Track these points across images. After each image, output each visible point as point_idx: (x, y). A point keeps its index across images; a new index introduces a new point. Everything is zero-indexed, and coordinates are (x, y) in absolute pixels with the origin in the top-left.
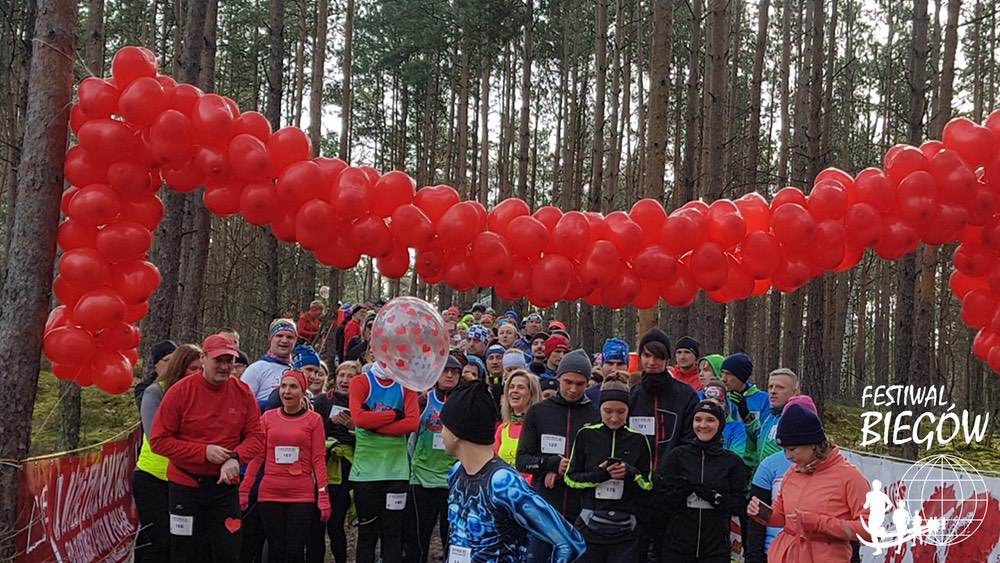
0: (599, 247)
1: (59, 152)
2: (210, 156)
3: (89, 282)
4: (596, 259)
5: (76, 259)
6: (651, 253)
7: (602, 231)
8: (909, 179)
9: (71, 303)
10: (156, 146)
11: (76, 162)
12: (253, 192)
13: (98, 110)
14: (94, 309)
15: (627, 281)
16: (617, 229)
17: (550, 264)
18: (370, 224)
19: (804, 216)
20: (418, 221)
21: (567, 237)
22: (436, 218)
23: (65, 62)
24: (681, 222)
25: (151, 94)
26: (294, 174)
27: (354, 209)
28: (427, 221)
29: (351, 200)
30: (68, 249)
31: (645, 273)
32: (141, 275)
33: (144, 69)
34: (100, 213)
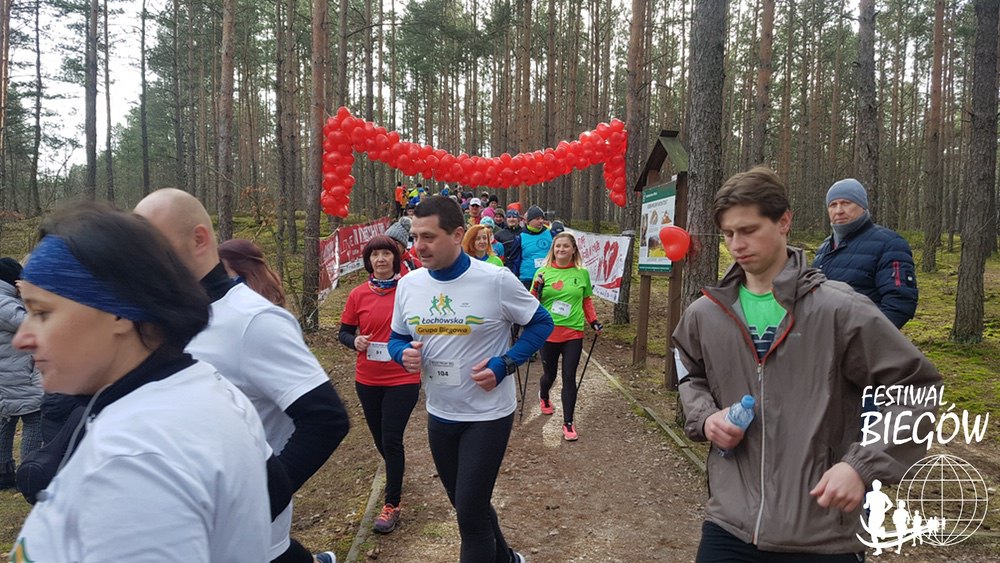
0: (490, 169)
1: (322, 142)
2: (370, 141)
3: (334, 183)
4: (489, 173)
5: (330, 175)
6: (506, 170)
7: (491, 163)
8: (585, 144)
9: (328, 189)
10: (354, 138)
11: (328, 144)
12: (384, 153)
13: (332, 128)
14: (337, 191)
15: (499, 179)
16: (496, 162)
17: (476, 174)
18: (420, 161)
19: (553, 157)
20: (434, 160)
21: (481, 165)
22: (440, 159)
23: (321, 113)
24: (515, 160)
25: (351, 122)
26: (396, 146)
27: (415, 156)
28: (437, 160)
29: (414, 154)
30: (326, 172)
31: (505, 176)
32: (349, 180)
33: (347, 114)
34: (337, 161)
